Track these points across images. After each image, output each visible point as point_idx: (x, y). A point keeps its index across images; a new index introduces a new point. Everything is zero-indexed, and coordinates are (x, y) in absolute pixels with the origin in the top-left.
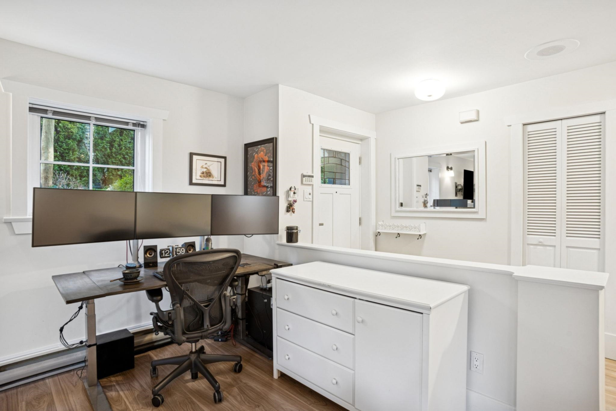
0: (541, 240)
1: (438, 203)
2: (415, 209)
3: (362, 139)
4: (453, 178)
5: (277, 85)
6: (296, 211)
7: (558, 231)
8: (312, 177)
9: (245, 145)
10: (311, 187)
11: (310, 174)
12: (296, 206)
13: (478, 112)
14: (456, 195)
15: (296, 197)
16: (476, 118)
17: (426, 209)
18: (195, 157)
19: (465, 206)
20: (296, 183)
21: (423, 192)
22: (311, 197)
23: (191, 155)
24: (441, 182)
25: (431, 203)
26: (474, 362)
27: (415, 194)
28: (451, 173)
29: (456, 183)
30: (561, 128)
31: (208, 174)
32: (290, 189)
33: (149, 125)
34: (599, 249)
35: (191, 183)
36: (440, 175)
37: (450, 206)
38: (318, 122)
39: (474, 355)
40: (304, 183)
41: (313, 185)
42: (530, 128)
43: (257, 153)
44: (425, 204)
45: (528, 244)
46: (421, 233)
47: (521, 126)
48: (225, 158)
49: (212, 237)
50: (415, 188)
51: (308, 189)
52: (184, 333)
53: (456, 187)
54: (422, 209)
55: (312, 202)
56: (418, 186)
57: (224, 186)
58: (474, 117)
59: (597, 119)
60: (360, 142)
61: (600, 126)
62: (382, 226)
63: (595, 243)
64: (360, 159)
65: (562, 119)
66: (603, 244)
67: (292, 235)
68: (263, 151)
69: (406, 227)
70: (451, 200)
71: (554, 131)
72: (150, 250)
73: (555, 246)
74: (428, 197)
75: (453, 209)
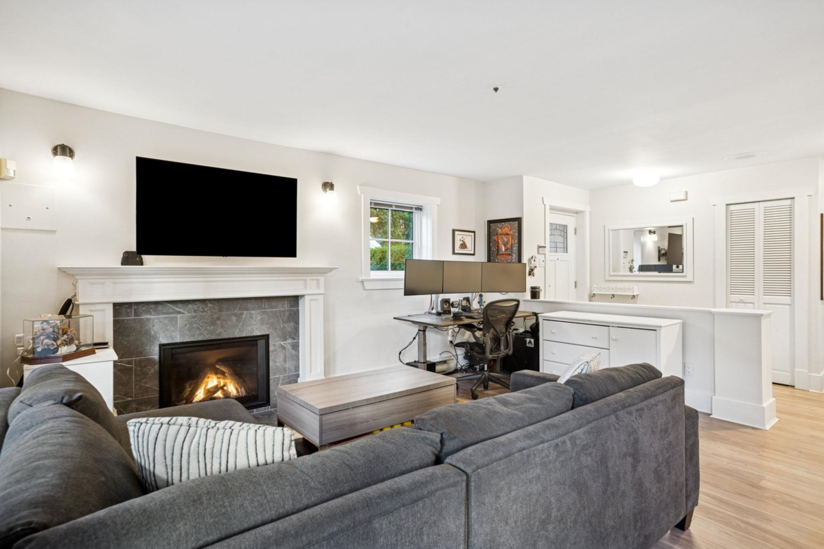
0: (742, 298)
1: (643, 268)
2: (622, 273)
3: (577, 212)
4: (655, 242)
5: (522, 176)
6: (535, 274)
7: (756, 291)
8: (545, 247)
9: (488, 221)
10: (543, 256)
11: (543, 245)
12: (535, 271)
13: (687, 193)
14: (659, 260)
15: (537, 264)
16: (684, 198)
17: (631, 274)
18: (456, 233)
19: (671, 270)
20: (535, 253)
21: (629, 259)
22: (544, 263)
23: (454, 231)
24: (643, 246)
25: (636, 268)
26: (687, 369)
27: (622, 260)
28: (654, 237)
29: (659, 247)
30: (759, 209)
31: (463, 246)
32: (532, 257)
33: (424, 209)
34: (790, 305)
35: (454, 253)
36: (642, 239)
37: (655, 271)
38: (548, 202)
39: (687, 365)
40: (540, 252)
41: (545, 254)
42: (732, 208)
43: (501, 228)
44: (631, 269)
45: (731, 302)
46: (635, 294)
47: (724, 207)
48: (474, 232)
49: (483, 294)
50: (622, 254)
51: (542, 257)
52: (490, 354)
53: (659, 251)
54: (629, 273)
55: (545, 268)
56: (625, 252)
57: (474, 254)
58: (683, 197)
59: (789, 202)
60: (575, 215)
61: (791, 208)
62: (597, 288)
63: (787, 300)
64: (575, 230)
65: (759, 202)
66: (793, 300)
67: (535, 294)
68: (507, 227)
69: (621, 289)
70: (655, 266)
71: (753, 210)
72: (446, 301)
73: (753, 303)
74: (634, 263)
75: (656, 273)
